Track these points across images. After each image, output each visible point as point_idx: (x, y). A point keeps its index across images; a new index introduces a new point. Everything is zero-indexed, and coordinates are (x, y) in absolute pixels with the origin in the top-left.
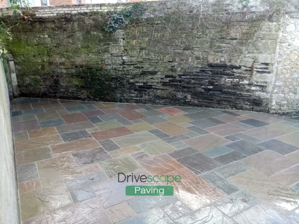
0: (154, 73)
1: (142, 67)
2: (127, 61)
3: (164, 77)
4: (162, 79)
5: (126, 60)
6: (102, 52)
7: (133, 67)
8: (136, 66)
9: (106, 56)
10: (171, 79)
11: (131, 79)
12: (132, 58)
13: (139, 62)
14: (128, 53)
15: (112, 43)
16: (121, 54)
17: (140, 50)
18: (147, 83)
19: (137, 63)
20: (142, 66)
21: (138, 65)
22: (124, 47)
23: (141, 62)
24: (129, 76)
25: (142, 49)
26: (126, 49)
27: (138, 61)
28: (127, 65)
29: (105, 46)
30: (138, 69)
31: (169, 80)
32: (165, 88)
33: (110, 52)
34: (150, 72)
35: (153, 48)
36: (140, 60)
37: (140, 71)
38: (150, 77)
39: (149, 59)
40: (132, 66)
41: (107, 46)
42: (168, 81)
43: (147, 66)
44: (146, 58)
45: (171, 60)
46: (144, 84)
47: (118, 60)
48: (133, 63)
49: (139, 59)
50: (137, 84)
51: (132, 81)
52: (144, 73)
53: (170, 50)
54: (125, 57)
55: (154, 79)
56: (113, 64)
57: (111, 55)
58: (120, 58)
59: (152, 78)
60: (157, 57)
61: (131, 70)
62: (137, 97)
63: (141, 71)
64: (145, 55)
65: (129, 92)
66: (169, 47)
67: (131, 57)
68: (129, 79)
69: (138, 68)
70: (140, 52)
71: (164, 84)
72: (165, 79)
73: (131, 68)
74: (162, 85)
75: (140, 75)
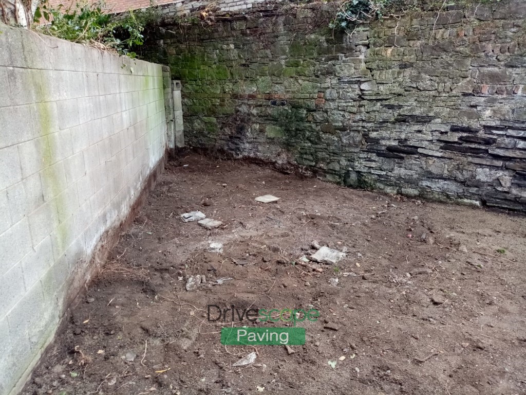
0: (424, 120)
1: (400, 107)
2: (370, 92)
3: (447, 128)
4: (442, 133)
5: (367, 91)
6: (322, 74)
7: (381, 105)
8: (387, 103)
9: (329, 81)
10: (465, 135)
11: (373, 131)
12: (381, 87)
13: (394, 94)
14: (373, 75)
15: (343, 55)
16: (358, 77)
17: (400, 68)
18: (406, 140)
19: (390, 97)
20: (401, 104)
21: (392, 102)
22: (366, 63)
23: (399, 95)
24: (369, 125)
25: (404, 66)
26: (370, 67)
27: (393, 92)
28: (368, 100)
29: (330, 62)
30: (391, 111)
31: (461, 138)
32: (446, 156)
33: (337, 74)
34: (417, 117)
35: (429, 64)
36: (398, 90)
37: (394, 115)
38: (417, 127)
39: (417, 88)
40: (379, 104)
41: (333, 62)
42: (456, 140)
43: (410, 105)
44: (410, 87)
45: (470, 92)
46: (399, 142)
47: (350, 90)
48: (381, 98)
49: (395, 88)
50: (383, 142)
51: (374, 135)
52: (402, 120)
53: (471, 68)
54: (366, 83)
55: (425, 134)
56: (340, 99)
57: (339, 79)
58: (357, 86)
59: (420, 131)
60: (436, 85)
61: (374, 111)
62: (381, 170)
63: (396, 114)
64: (409, 80)
65: (365, 158)
66: (468, 62)
67: (379, 85)
68: (369, 131)
69: (391, 107)
70: (399, 73)
71: (447, 146)
72: (449, 134)
73: (374, 109)
74: (441, 148)
75: (394, 123)
